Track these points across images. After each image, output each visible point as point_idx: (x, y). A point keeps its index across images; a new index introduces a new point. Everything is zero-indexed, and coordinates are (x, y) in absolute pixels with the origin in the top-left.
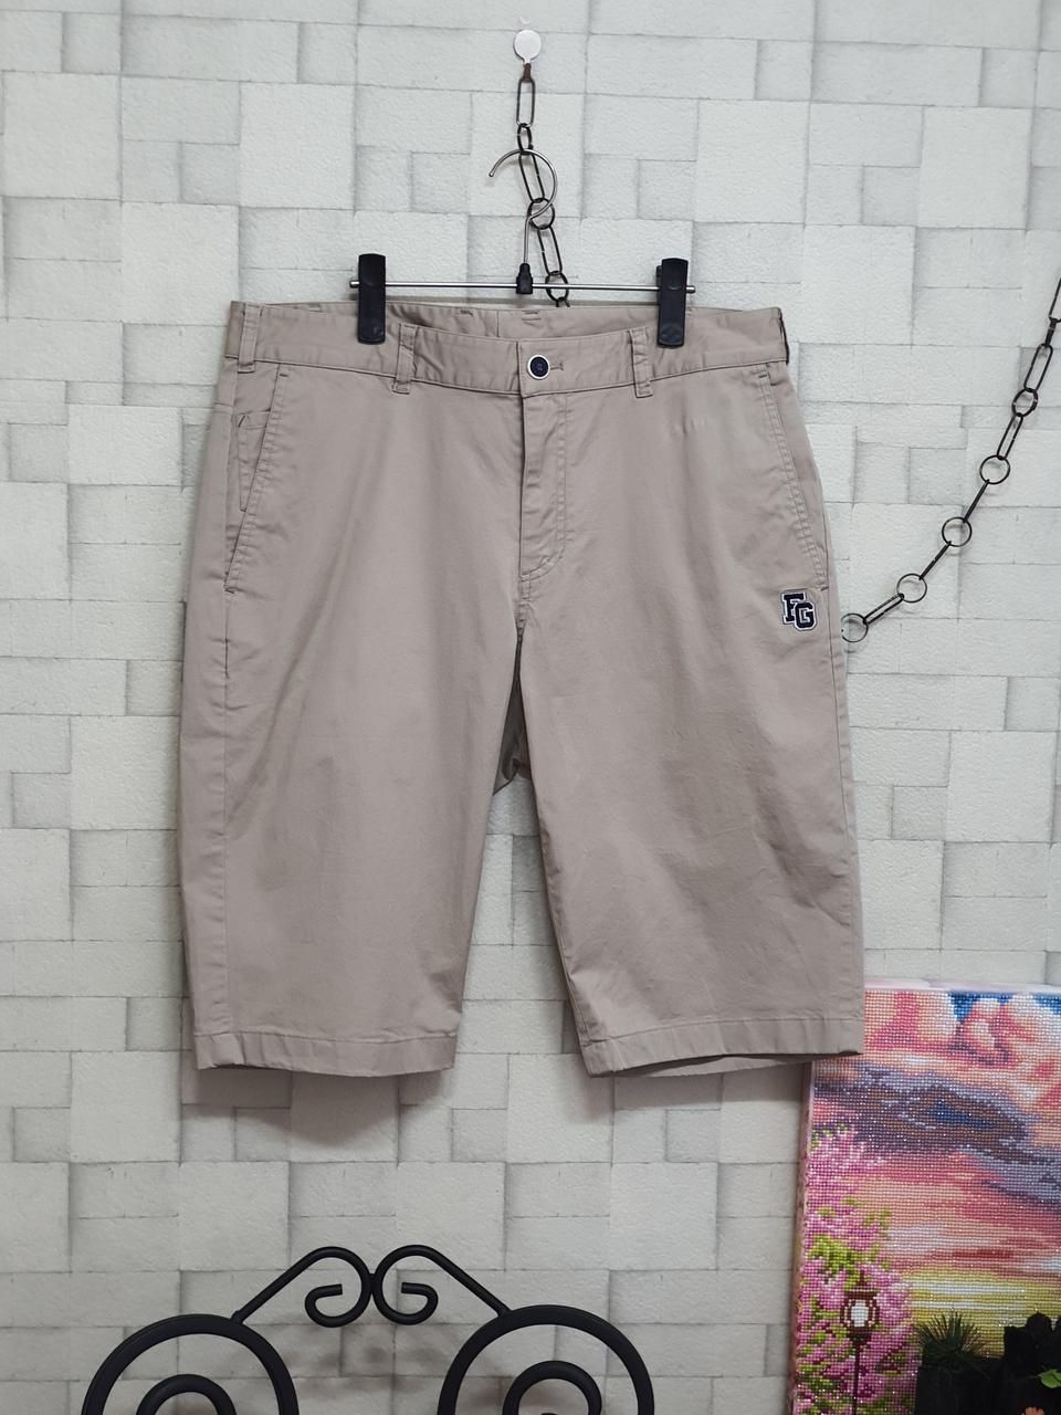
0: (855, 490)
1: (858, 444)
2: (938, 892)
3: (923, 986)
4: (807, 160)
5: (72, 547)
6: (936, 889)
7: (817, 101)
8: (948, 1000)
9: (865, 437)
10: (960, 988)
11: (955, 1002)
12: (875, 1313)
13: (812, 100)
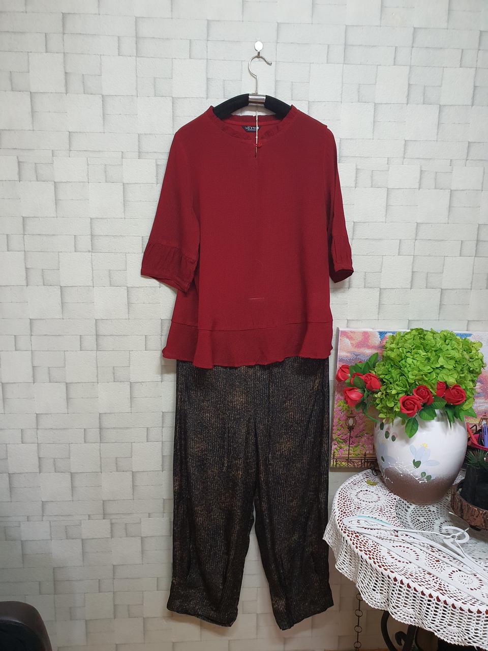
0: (356, 183)
1: (357, 169)
2: (378, 303)
3: (371, 330)
4: (342, 82)
5: (125, 202)
6: (378, 302)
7: (345, 64)
8: (378, 334)
9: (359, 167)
10: (381, 330)
11: (380, 334)
12: (355, 422)
13: (344, 63)
